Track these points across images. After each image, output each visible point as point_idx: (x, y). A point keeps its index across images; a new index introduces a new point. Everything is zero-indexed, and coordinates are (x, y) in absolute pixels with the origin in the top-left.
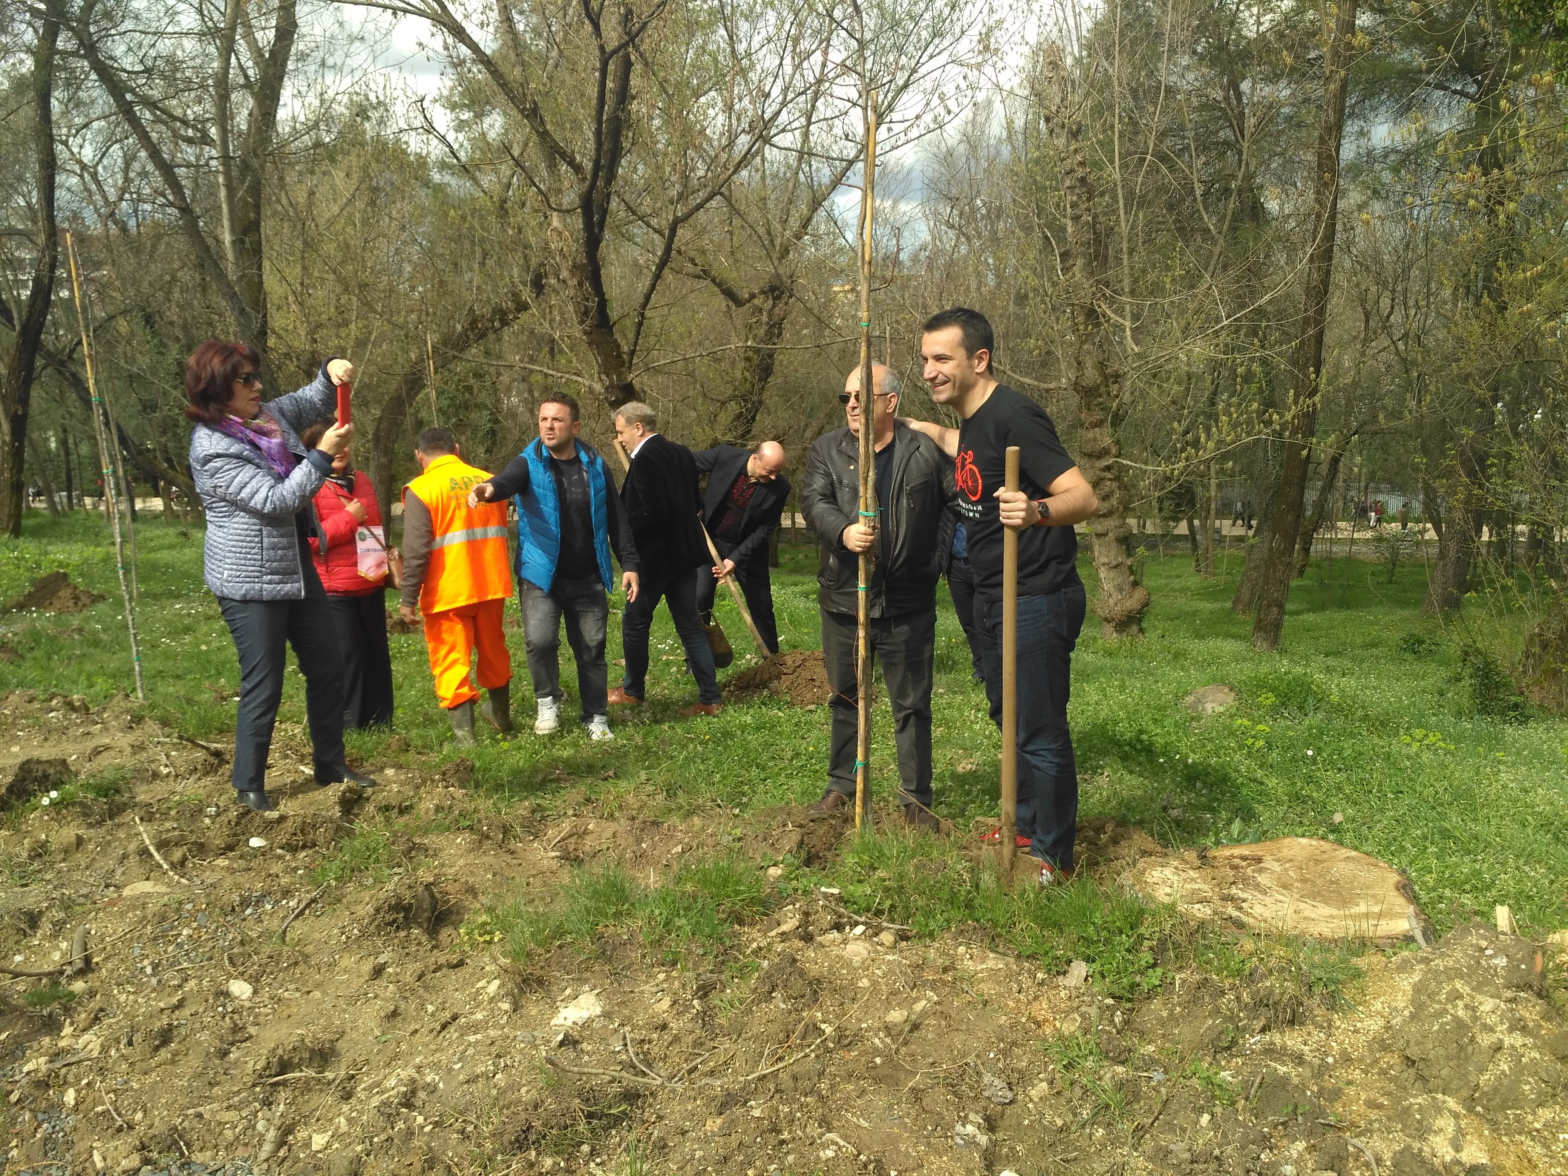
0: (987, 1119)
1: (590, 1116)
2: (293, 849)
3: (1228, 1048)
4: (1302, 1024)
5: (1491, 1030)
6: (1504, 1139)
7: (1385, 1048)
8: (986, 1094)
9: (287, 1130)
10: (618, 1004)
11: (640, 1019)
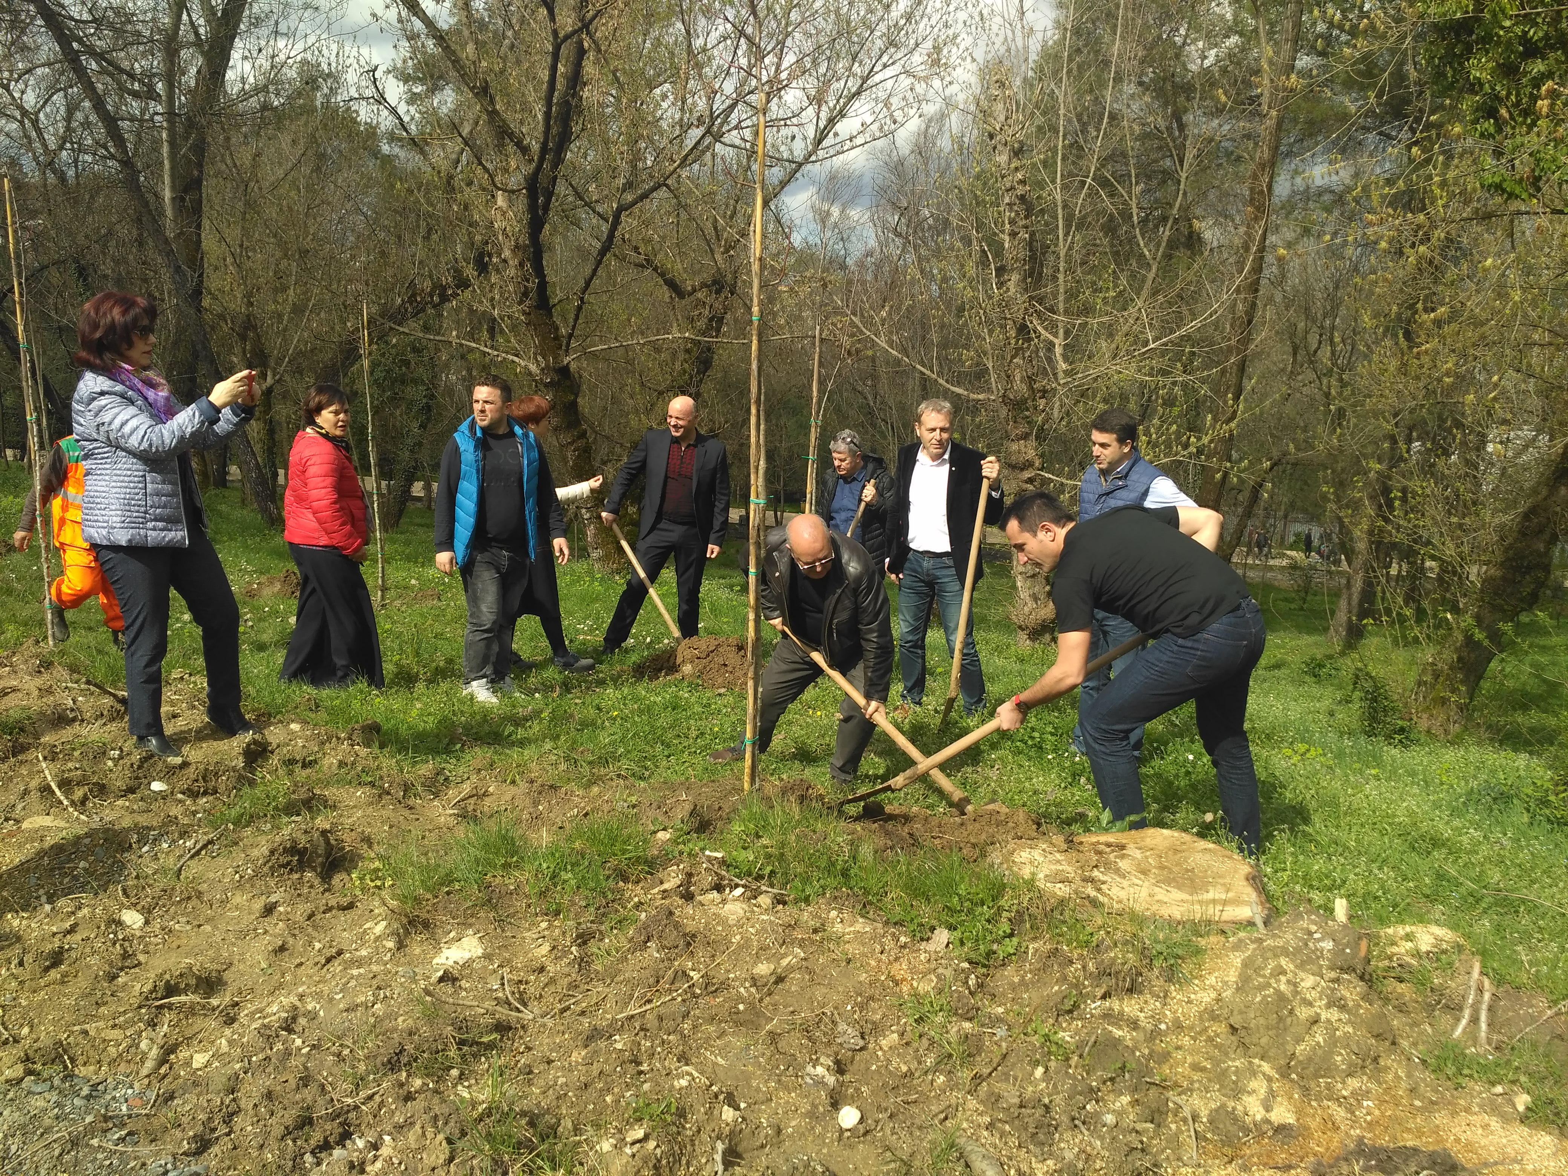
0: (837, 1062)
1: (461, 1043)
2: (193, 794)
3: (1070, 1012)
4: (1141, 992)
5: (1310, 1004)
6: (1314, 1103)
7: (1214, 1018)
8: (839, 1041)
9: (169, 1049)
10: (499, 948)
11: (519, 962)
